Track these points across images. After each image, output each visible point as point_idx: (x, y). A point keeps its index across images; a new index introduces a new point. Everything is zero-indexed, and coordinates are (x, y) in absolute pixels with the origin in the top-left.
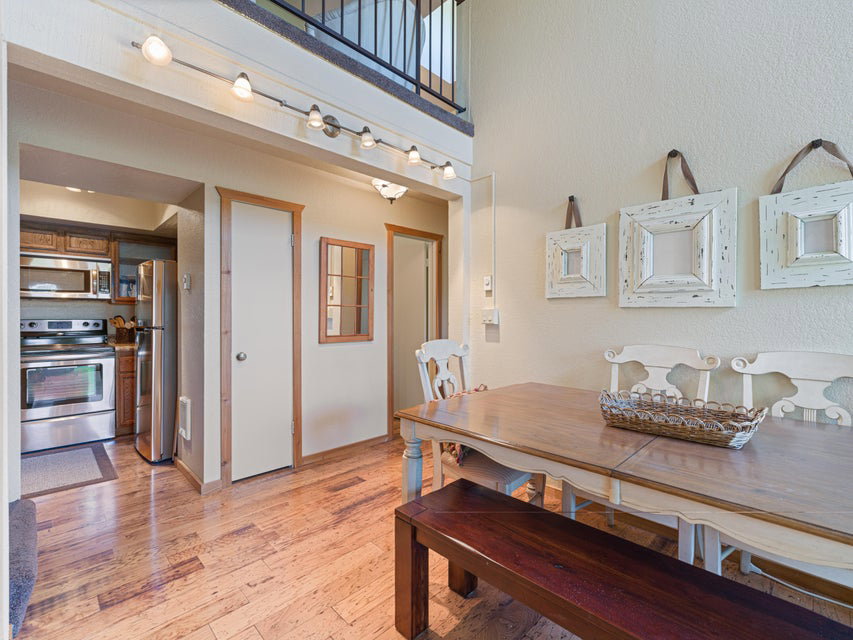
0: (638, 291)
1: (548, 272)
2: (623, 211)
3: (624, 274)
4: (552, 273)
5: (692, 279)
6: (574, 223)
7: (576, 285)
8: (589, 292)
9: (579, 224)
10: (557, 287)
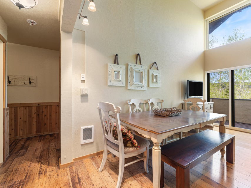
0: (133, 85)
1: (109, 77)
2: (129, 64)
3: (129, 81)
4: (111, 77)
5: (142, 84)
6: (116, 63)
7: (118, 82)
8: (121, 84)
9: (118, 64)
10: (112, 82)
